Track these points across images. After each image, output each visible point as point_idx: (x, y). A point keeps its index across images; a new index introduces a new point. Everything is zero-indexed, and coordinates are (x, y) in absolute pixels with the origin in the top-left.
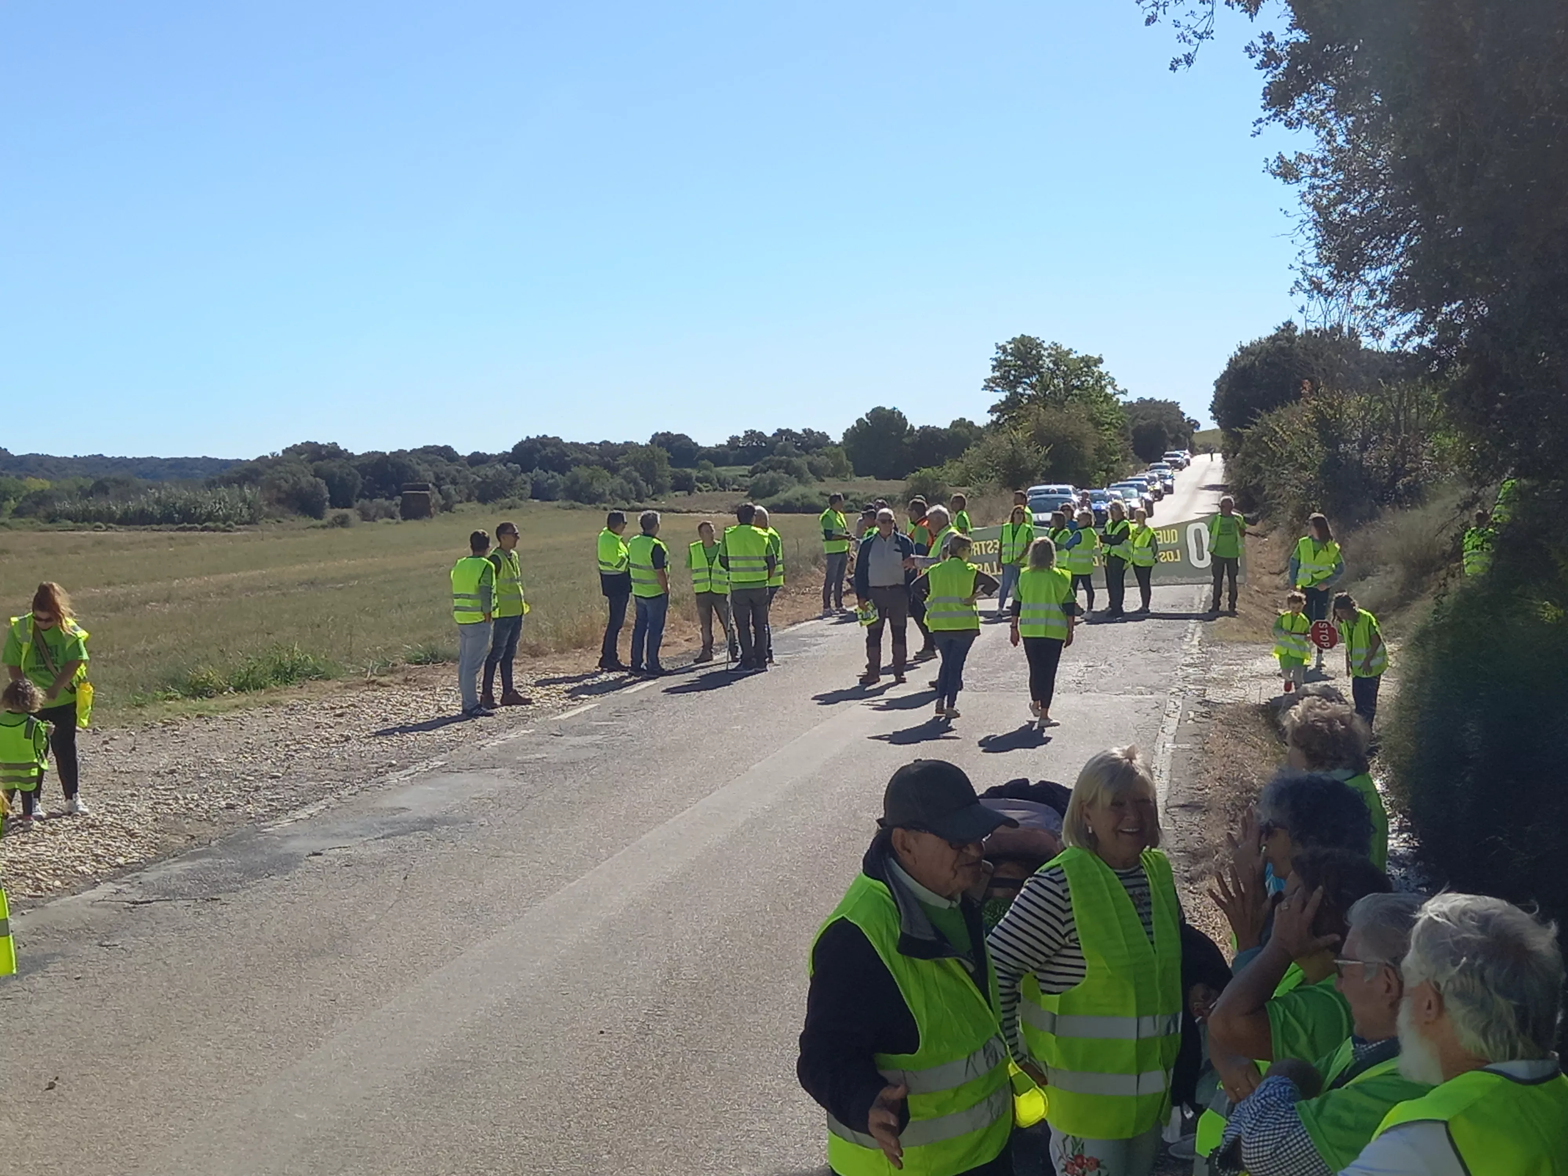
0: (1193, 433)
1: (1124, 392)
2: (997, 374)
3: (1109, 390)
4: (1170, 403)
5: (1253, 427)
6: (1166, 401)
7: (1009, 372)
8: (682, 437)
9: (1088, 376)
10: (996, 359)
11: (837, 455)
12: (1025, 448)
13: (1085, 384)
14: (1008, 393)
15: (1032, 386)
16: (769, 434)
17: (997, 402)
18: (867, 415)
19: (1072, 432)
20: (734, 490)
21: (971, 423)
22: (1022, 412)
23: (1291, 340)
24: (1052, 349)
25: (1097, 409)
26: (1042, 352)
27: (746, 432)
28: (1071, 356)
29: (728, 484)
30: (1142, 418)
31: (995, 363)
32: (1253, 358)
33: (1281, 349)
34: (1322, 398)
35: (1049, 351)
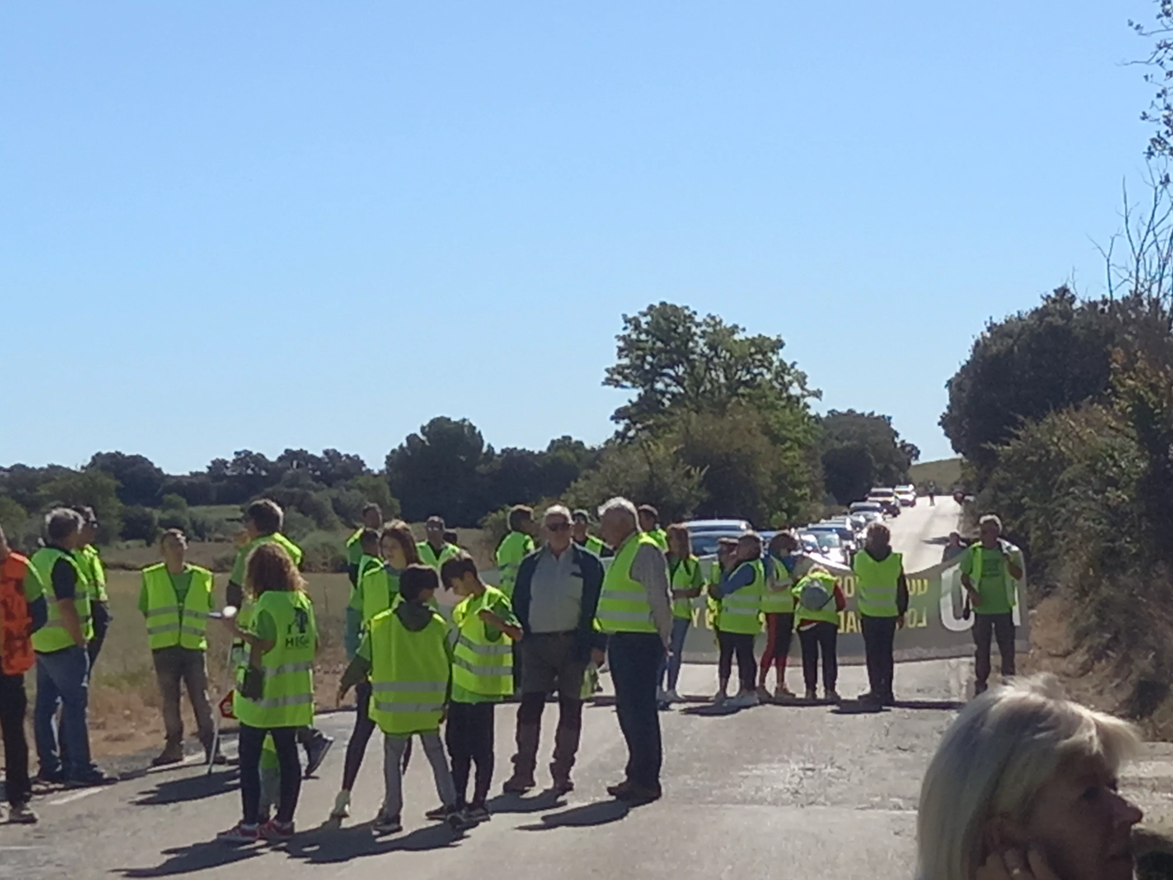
0: (909, 464)
1: (818, 394)
2: (625, 361)
3: (795, 390)
4: (878, 418)
5: (1013, 442)
6: (872, 413)
7: (644, 359)
8: (138, 461)
9: (763, 366)
10: (623, 338)
11: (376, 488)
12: (669, 470)
13: (759, 378)
14: (641, 391)
15: (678, 380)
16: (272, 458)
17: (625, 403)
18: (423, 429)
19: (739, 450)
20: (218, 540)
21: (580, 444)
22: (663, 419)
23: (1067, 315)
24: (708, 325)
25: (776, 416)
26: (694, 329)
27: (236, 453)
28: (736, 337)
29: (209, 530)
30: (837, 438)
31: (621, 344)
32: (1011, 341)
33: (1053, 329)
34: (1142, 376)
35: (704, 328)
